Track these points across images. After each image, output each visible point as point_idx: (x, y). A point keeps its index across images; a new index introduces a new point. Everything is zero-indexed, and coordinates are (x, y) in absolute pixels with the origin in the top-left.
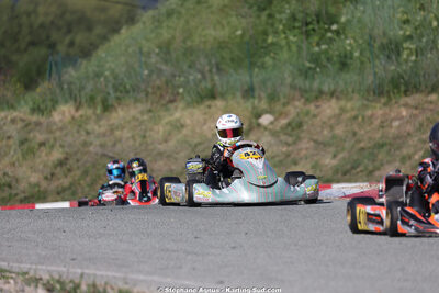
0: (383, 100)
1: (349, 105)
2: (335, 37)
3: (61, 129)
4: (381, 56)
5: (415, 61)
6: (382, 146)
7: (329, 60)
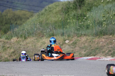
0: (98, 37)
1: (89, 38)
2: (85, 20)
3: (13, 44)
4: (97, 26)
5: (106, 27)
6: (97, 49)
7: (84, 26)
